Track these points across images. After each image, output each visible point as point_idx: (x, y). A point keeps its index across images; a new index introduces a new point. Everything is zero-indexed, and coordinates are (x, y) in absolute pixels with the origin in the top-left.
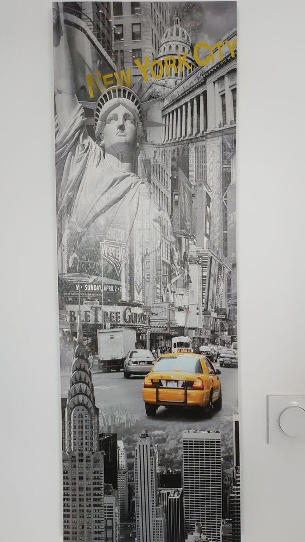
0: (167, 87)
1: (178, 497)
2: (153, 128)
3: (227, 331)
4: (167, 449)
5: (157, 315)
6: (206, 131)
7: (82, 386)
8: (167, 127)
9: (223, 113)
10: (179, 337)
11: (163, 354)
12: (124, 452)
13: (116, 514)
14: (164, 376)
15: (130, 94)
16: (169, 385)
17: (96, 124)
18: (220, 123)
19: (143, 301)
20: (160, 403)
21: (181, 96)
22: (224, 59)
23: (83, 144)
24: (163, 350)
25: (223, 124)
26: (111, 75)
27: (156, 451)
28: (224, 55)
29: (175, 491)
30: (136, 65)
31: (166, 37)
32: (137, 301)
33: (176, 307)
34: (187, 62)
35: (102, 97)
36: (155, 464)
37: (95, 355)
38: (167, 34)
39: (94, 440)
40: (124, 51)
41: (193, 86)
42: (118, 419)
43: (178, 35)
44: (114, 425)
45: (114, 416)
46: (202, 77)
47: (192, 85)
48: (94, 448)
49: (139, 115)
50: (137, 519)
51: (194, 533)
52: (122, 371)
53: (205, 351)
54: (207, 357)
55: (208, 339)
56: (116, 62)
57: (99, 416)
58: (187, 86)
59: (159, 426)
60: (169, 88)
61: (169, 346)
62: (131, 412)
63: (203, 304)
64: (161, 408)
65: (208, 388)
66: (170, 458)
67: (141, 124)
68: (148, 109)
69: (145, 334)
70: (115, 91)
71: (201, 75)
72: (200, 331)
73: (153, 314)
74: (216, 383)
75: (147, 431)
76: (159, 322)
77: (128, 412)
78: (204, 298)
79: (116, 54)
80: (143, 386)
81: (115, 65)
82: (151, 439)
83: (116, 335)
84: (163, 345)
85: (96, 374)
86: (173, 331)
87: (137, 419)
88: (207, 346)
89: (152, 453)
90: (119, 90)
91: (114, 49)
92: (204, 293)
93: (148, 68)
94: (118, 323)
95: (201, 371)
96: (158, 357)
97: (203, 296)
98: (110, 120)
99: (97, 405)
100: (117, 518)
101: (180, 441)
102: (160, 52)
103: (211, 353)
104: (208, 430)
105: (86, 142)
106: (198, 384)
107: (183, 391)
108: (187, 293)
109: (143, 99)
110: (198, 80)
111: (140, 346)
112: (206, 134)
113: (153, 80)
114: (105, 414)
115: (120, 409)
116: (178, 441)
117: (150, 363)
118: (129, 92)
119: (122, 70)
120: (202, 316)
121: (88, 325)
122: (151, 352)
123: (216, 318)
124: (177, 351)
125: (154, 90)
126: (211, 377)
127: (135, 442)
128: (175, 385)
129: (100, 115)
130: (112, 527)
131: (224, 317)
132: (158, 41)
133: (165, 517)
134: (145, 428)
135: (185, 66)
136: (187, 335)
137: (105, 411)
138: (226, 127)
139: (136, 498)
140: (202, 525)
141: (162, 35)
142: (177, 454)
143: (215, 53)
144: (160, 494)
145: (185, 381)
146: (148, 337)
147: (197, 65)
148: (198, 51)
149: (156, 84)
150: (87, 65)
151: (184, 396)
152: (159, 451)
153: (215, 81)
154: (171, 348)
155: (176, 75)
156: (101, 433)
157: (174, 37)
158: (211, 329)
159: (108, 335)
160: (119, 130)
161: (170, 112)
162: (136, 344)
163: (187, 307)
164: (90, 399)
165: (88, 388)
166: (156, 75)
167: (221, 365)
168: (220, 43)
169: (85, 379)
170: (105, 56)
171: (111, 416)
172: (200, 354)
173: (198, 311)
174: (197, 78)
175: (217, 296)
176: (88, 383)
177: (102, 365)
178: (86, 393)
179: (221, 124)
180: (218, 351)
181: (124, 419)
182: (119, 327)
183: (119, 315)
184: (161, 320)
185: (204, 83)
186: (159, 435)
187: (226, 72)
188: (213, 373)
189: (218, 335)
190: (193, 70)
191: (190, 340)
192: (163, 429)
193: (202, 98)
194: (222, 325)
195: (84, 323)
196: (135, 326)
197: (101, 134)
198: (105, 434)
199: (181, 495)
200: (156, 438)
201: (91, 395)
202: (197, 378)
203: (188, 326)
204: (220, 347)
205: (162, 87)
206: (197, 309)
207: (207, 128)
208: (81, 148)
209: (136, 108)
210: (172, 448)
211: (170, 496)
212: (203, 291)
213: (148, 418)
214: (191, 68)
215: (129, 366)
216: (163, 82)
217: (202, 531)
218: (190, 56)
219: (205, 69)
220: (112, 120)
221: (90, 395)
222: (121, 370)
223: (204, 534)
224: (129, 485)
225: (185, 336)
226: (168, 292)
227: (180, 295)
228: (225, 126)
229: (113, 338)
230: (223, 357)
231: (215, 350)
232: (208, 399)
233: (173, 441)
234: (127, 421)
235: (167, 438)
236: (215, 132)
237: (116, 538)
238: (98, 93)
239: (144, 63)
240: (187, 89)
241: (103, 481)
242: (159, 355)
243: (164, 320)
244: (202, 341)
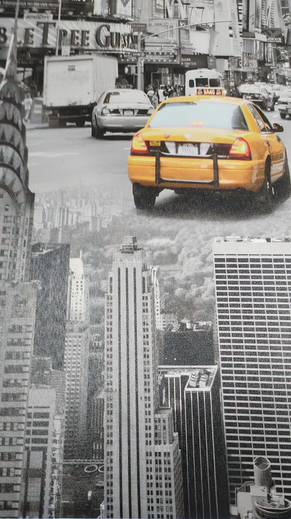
1: (208, 389)
3: (288, 62)
4: (179, 277)
5: (157, 36)
7: (4, 151)
10: (199, 70)
11: (169, 97)
12: (83, 284)
13: (55, 435)
14: (171, 135)
16: (182, 151)
19: (132, 15)
20: (162, 184)
24: (169, 90)
27: (155, 280)
29: (200, 374)
32: (121, 15)
33: (191, 25)
36: (153, 310)
37: (36, 96)
39: (18, 256)
42: (75, 216)
44: (66, 228)
45: (66, 210)
48: (17, 274)
50: (107, 449)
51: (252, 488)
52: (88, 126)
53: (249, 92)
54: (254, 102)
55: (253, 74)
57: (35, 208)
59: (162, 229)
61: (179, 84)
62: (102, 200)
63: (240, 21)
64: (166, 194)
65: (260, 157)
66: (187, 295)
69: (136, 64)
72: (238, 62)
73: (150, 34)
74: (276, 148)
75: (135, 240)
76: (161, 46)
77: (97, 202)
78: (241, 13)
80: (130, 152)
82: (143, 255)
83: (81, 67)
84: (169, 83)
85: (36, 130)
86: (188, 62)
87: (116, 215)
88: (252, 85)
89: (147, 286)
92: (241, 5)
94: (85, 48)
95: (244, 126)
96: (159, 103)
97: (238, 10)
99: (32, 188)
100: (57, 446)
101: (208, 259)
103: (261, 96)
104: (268, 237)
106: (240, 149)
107: (211, 162)
108: (211, 5)
111: (126, 84)
114: (48, 205)
115: (79, 196)
116: (204, 260)
117: (143, 112)
120: (241, 39)
121: (28, 49)
122: (146, 93)
123: (264, 43)
124: (196, 92)
126: (265, 136)
127: (110, 261)
128: (193, 151)
130: (41, 474)
131: (279, 40)
133: (177, 441)
134: (131, 232)
136: (214, 67)
137: (47, 199)
139: (107, 391)
140: (270, 464)
142: (202, 287)
144: (165, 380)
145: (214, 144)
146: (141, 70)
151: (213, 170)
152: (161, 281)
154: (184, 88)
156: (36, 242)
158: (258, 58)
159: (65, 67)
162: (118, 81)
163: (211, 25)
164: (19, 176)
165: (16, 154)
167: (283, 116)
169: (12, 139)
171: (61, 208)
172: (241, 97)
173: (231, 32)
175: (263, 11)
176: (19, 146)
177: (50, 115)
178: (12, 164)
180: (274, 93)
181: (87, 215)
182: (86, 54)
183: (87, 35)
184: (164, 43)
186: (163, 248)
188: (269, 130)
189: (271, 68)
191: (221, 75)
192: (171, 235)
194: (277, 53)
195: (22, 45)
196: (116, 52)
198: (44, 244)
199: (215, 382)
200: (156, 254)
201: (22, 168)
202: (237, 138)
203: (215, 53)
204: (277, 86)
206: (230, 28)
210: (191, 273)
211: (189, 386)
212: (239, 4)
213: (138, 214)
215: (102, 118)
217: (272, 481)
221: (20, 166)
222: (87, 123)
223: (279, 490)
224: (91, 361)
225: (209, 69)
226: (176, 4)
227: (197, 8)
229: (73, 69)
230: (286, 103)
231: (269, 91)
232: (263, 177)
233: (192, 259)
234: (94, 218)
235: (179, 252)
237: (50, 503)
241: (30, 349)
242: (162, 99)
243: (170, 43)
244: (242, 77)
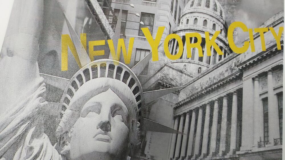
0: (186, 74)
2: (156, 134)
6: (239, 150)
8: (179, 136)
9: (264, 125)
15: (127, 74)
17: (62, 115)
18: (259, 141)
21: (205, 91)
22: (267, 50)
23: (30, 146)
25: (264, 142)
26: (102, 43)
28: (267, 44)
30: (143, 35)
31: (192, 5)
34: (217, 44)
35: (81, 72)
38: (193, 2)
40: (129, 12)
41: (223, 80)
43: (208, 6)
46: (237, 69)
47: (222, 78)
49: (136, 110)
56: (113, 24)
58: (214, 78)
60: (188, 75)
67: (138, 125)
68: (154, 103)
70: (105, 68)
71: (235, 66)
79: (116, 14)
81: (111, 29)
90: (112, 67)
91: (113, 6)
93: (161, 42)
98: (88, 111)
102: (181, 23)
105: (36, 144)
109: (147, 86)
110: (232, 71)
112: (238, 155)
113: (166, 60)
118: (126, 72)
119: (121, 37)
125: (166, 75)
129: (72, 100)
132: (180, 9)
135: (214, 49)
138: (268, 147)
141: (186, 3)
143: (257, 39)
147: (231, 51)
148: (233, 33)
149: (170, 67)
150: (67, 21)
153: (254, 77)
155: (201, 59)
157: (203, 8)
160: (100, 129)
161: (186, 111)
166: (172, 54)
168: (263, 28)
170: (98, 13)
174: (231, 69)
179: (261, 141)
185: (239, 78)
187: (270, 68)
190: (225, 56)
193: (235, 98)
197: (67, 132)
205: (179, 73)
207: (240, 145)
208: (24, 154)
209: (134, 97)
214: (222, 53)
216: (181, 66)
218: (222, 36)
219: (242, 58)
220: (90, 111)
228: (266, 146)
236: (253, 153)
238: (75, 65)
239: (155, 34)
240: (215, 81)
